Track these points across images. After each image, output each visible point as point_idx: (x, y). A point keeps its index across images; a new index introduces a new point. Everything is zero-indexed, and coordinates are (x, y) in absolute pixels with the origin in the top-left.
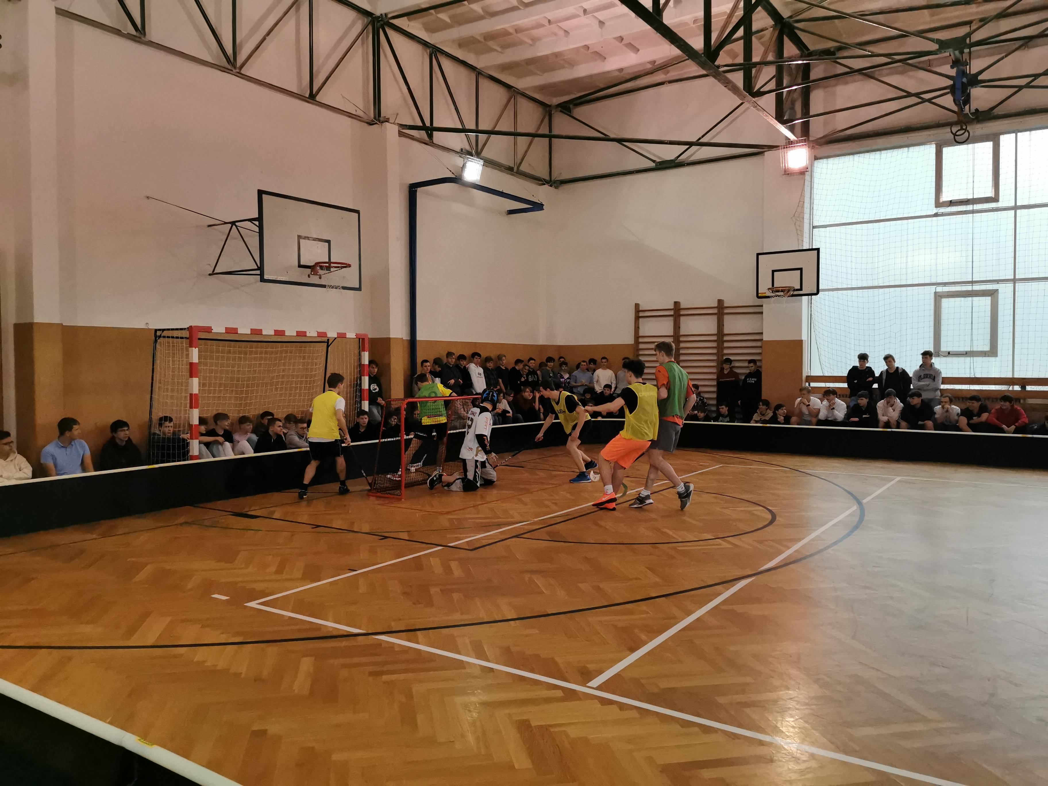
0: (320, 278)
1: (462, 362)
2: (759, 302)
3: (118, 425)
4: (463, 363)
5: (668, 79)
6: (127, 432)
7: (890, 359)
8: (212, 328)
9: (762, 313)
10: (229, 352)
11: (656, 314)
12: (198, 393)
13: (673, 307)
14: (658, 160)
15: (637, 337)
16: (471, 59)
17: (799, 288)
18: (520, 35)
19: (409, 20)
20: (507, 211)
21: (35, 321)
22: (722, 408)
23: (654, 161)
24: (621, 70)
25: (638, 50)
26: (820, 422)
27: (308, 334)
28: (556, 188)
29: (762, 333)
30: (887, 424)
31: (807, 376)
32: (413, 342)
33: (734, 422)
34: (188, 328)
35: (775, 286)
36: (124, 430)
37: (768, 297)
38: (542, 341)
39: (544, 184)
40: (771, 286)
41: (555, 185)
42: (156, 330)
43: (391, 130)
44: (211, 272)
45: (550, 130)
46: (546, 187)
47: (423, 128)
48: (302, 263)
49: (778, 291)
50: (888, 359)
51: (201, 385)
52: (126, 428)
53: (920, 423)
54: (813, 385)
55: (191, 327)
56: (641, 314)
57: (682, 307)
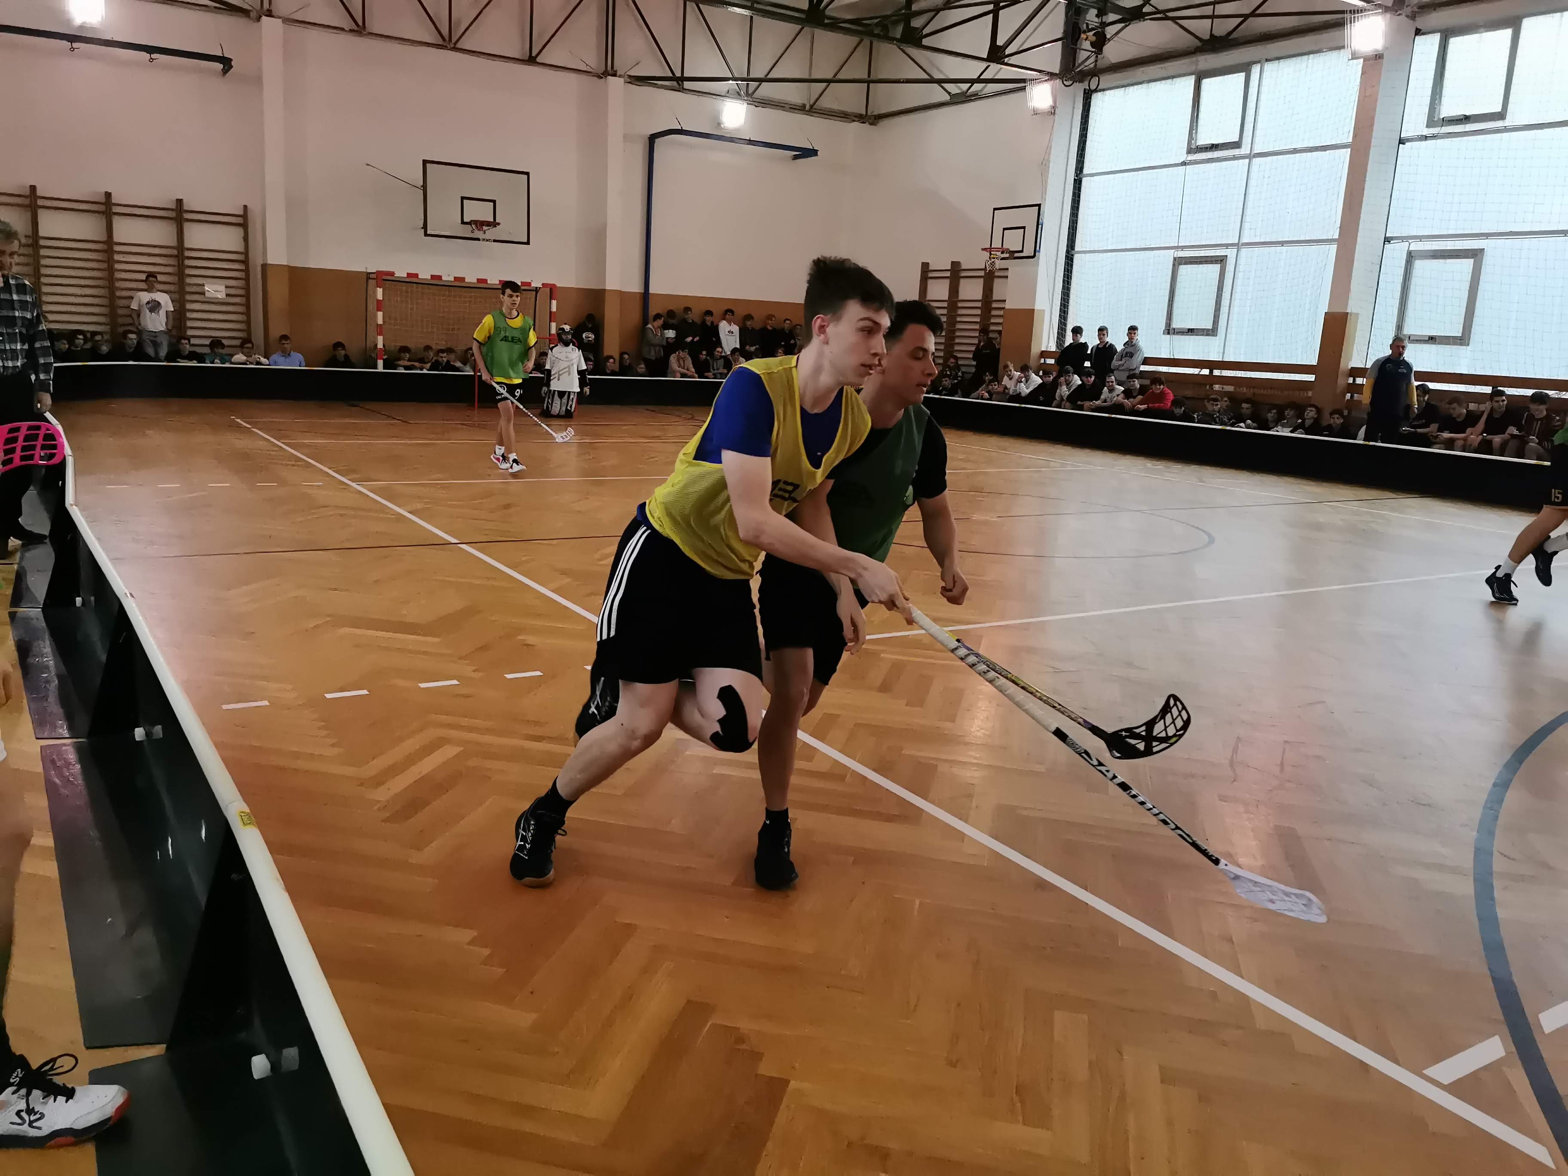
0: (485, 233)
4: (709, 319)
7: (1105, 333)
8: (396, 273)
9: (1007, 277)
11: (939, 275)
12: (382, 324)
13: (949, 268)
14: (952, 93)
17: (1021, 249)
20: (793, 156)
21: (269, 262)
23: (949, 93)
28: (871, 124)
29: (1005, 301)
31: (1042, 351)
32: (646, 295)
39: (854, 121)
41: (870, 121)
42: (368, 273)
43: (615, 83)
46: (856, 125)
47: (672, 78)
48: (465, 221)
50: (1103, 332)
53: (1079, 403)
55: (378, 271)
56: (931, 275)
57: (963, 268)
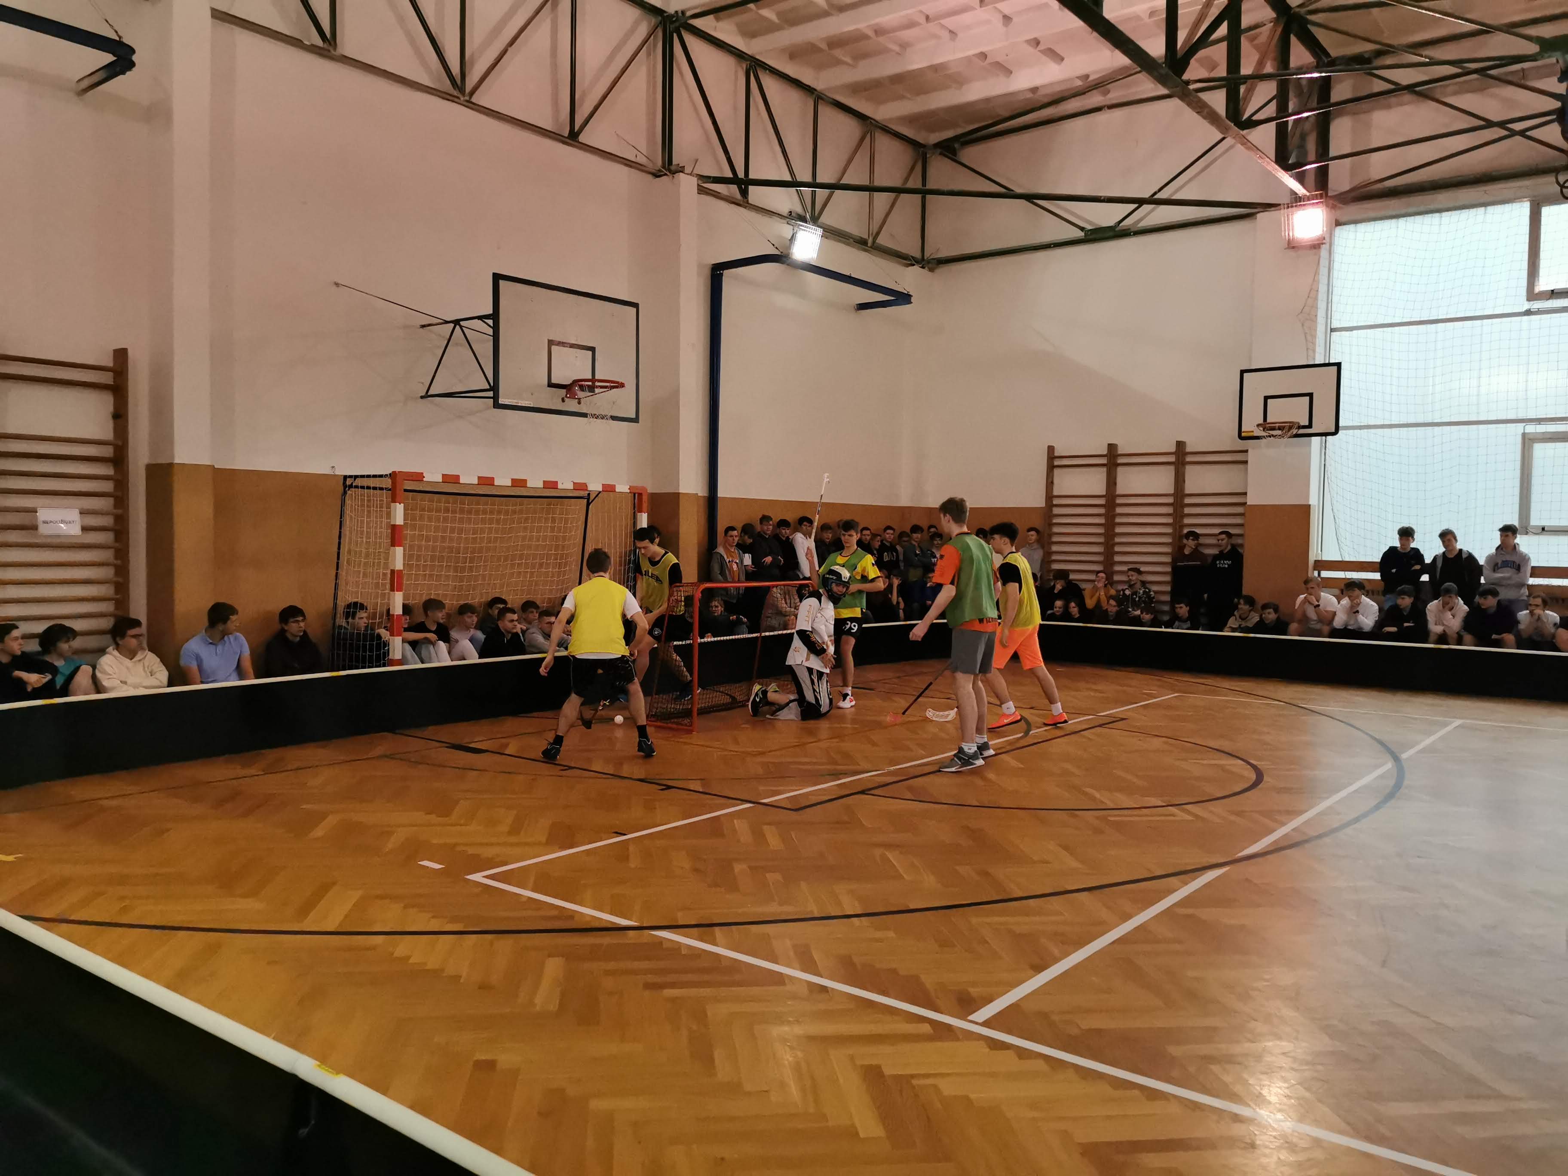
0: (579, 403)
1: (783, 531)
2: (1241, 445)
3: (291, 613)
4: (786, 532)
5: (1109, 103)
6: (302, 624)
7: (1449, 537)
8: (424, 475)
9: (1246, 462)
10: (447, 510)
11: (1081, 462)
12: (402, 568)
13: (1106, 452)
14: (1089, 227)
15: (1050, 496)
16: (807, 78)
17: (1307, 424)
18: (881, 39)
19: (718, 19)
20: (857, 304)
21: (177, 461)
22: (1181, 607)
23: (1082, 229)
24: (1034, 90)
25: (1062, 59)
26: (1335, 633)
27: (560, 486)
28: (931, 270)
29: (1245, 494)
30: (1443, 638)
31: (1315, 561)
32: (712, 500)
33: (1198, 629)
34: (390, 474)
35: (1268, 421)
36: (298, 621)
37: (1257, 438)
38: (904, 501)
39: (914, 265)
40: (1261, 421)
41: (930, 265)
42: (345, 477)
43: (687, 184)
44: (423, 394)
45: (924, 184)
46: (916, 269)
47: (734, 180)
48: (554, 381)
49: (1273, 429)
50: (1447, 536)
51: (407, 557)
52: (300, 618)
53: (1495, 636)
54: (1325, 574)
55: (393, 472)
56: (1056, 463)
57: (1119, 452)
